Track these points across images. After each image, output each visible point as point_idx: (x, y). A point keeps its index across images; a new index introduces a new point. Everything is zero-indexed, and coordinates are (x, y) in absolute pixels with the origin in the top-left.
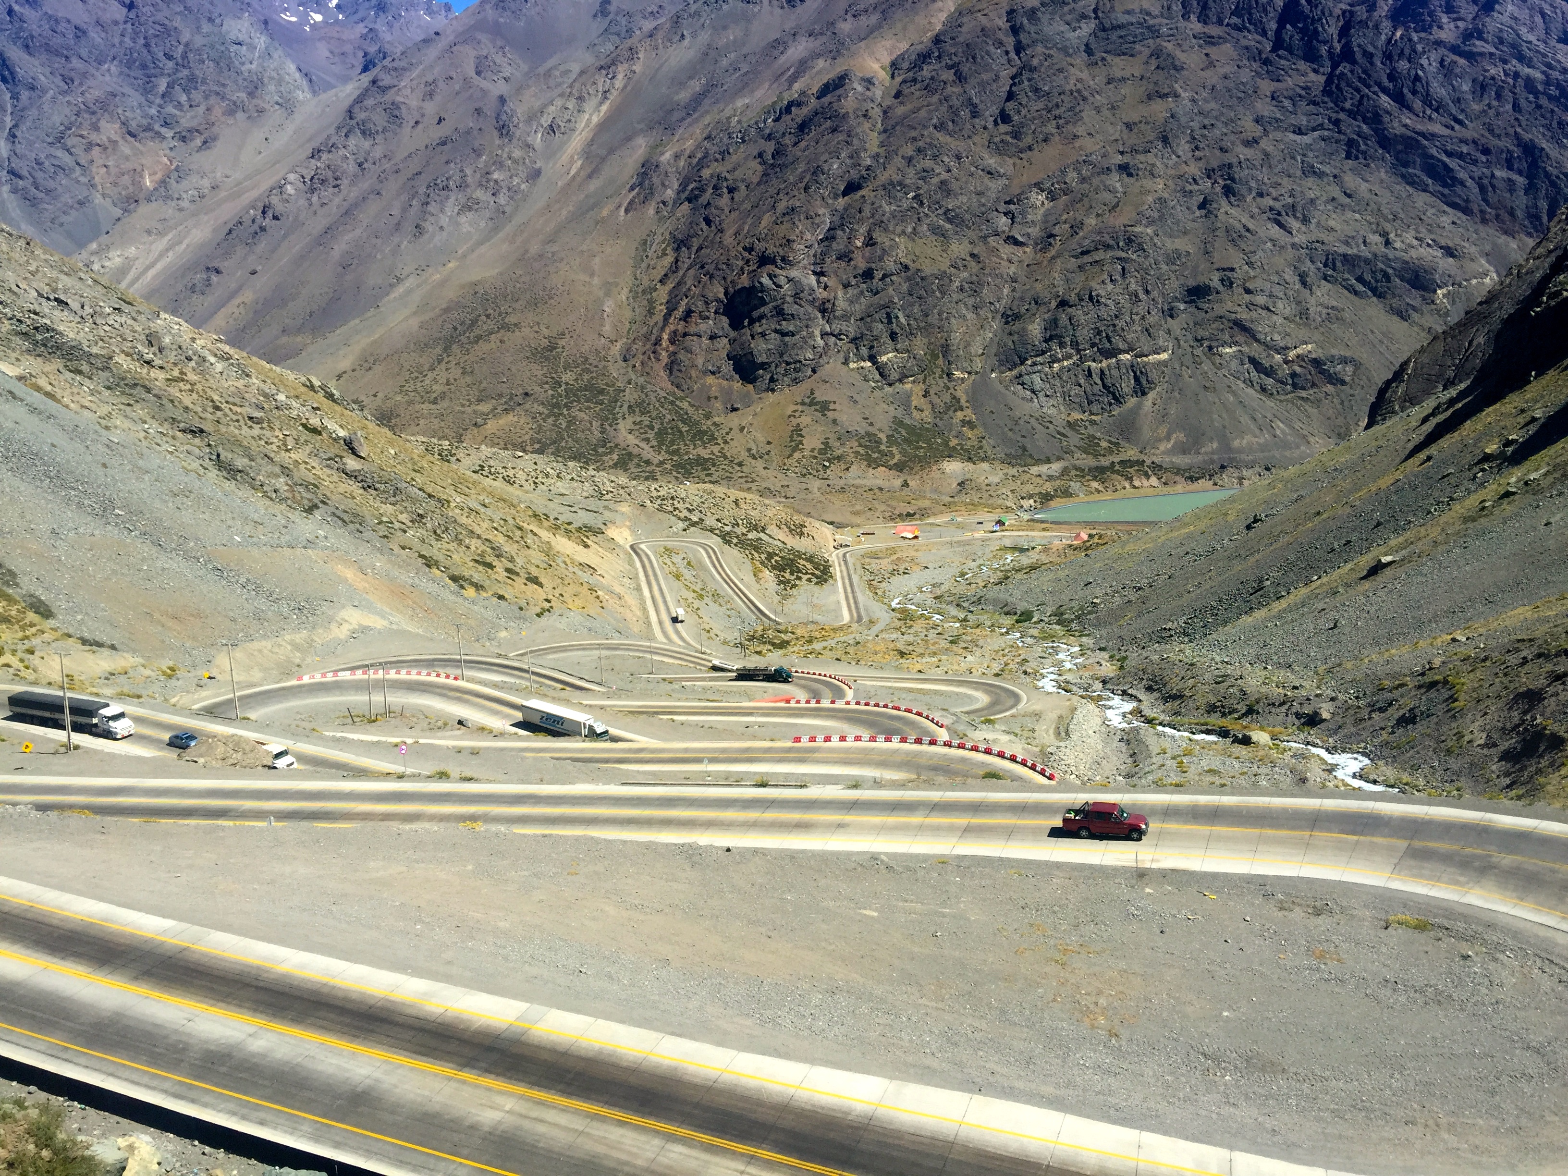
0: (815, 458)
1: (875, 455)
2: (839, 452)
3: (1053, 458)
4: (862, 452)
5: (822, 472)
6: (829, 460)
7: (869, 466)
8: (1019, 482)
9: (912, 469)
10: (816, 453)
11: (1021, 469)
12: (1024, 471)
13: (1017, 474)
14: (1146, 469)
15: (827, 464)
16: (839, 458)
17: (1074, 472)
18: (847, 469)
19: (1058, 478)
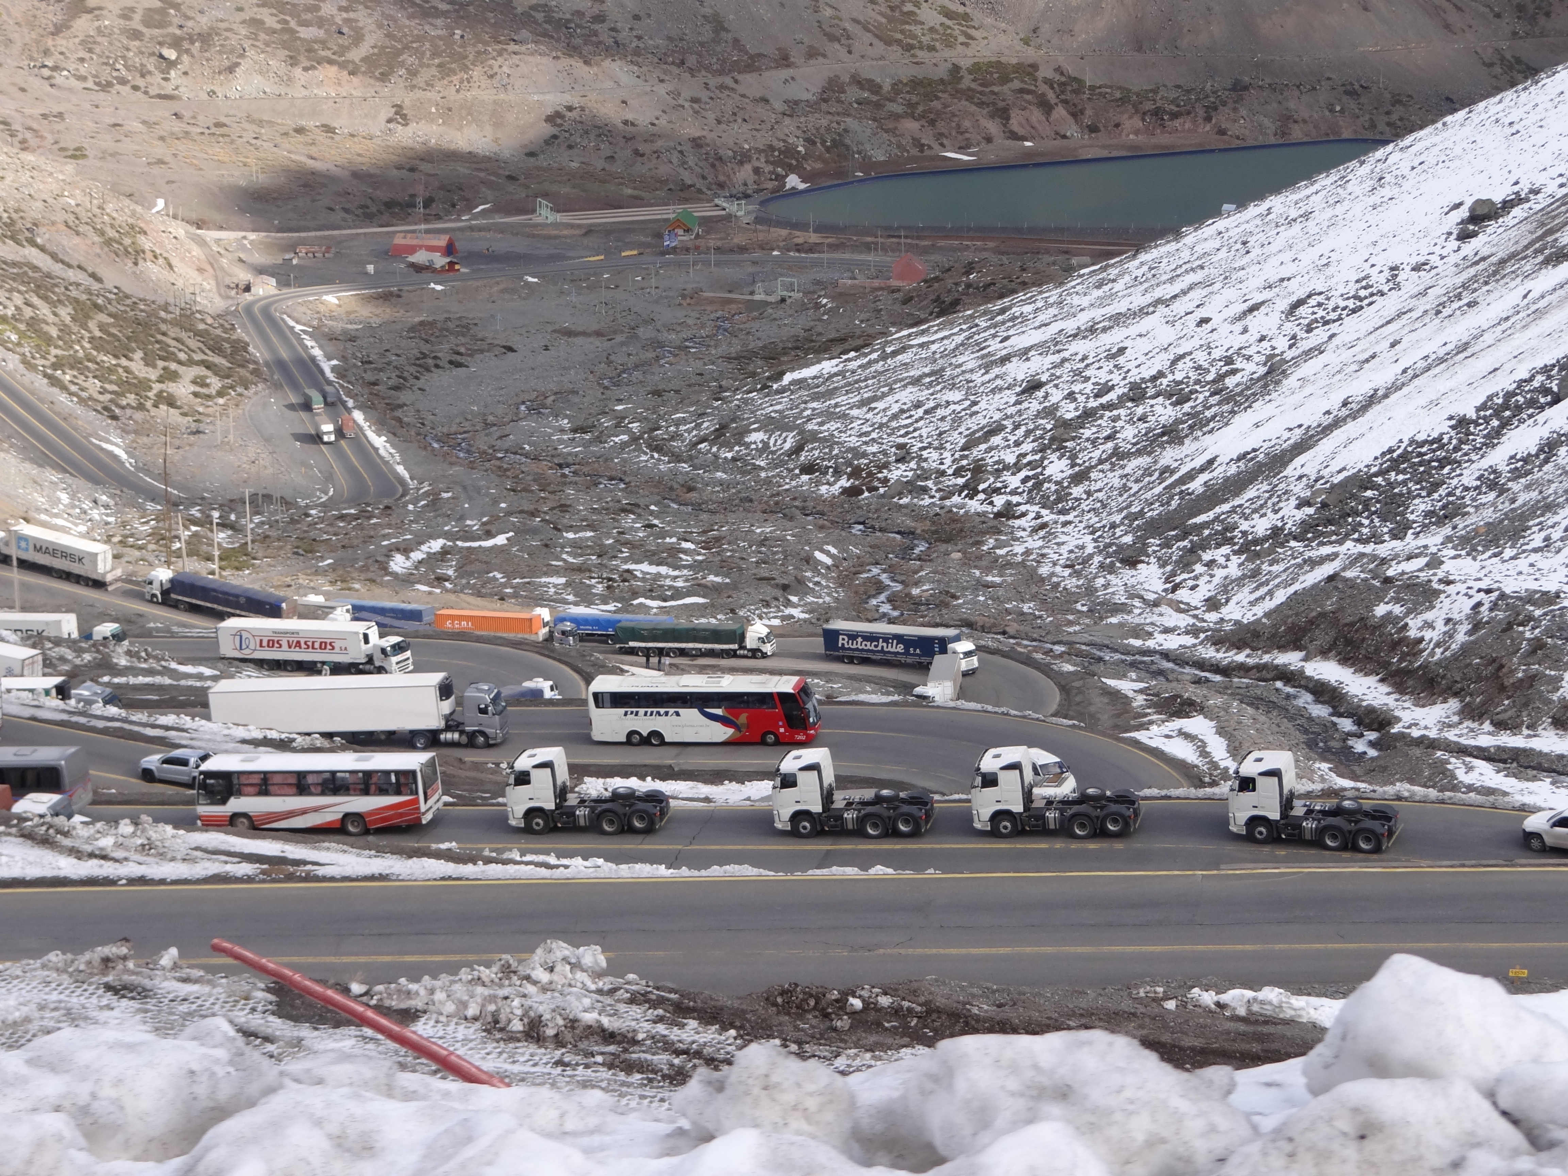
0: (136, 35)
1: (306, 33)
2: (204, 22)
3: (796, 56)
4: (271, 22)
5: (158, 77)
6: (176, 43)
7: (293, 61)
8: (711, 116)
9: (413, 73)
10: (136, 23)
11: (714, 81)
12: (722, 87)
13: (704, 95)
14: (1043, 88)
15: (171, 54)
16: (205, 39)
17: (853, 93)
18: (231, 69)
19: (813, 107)
